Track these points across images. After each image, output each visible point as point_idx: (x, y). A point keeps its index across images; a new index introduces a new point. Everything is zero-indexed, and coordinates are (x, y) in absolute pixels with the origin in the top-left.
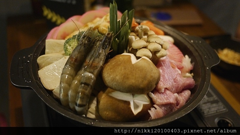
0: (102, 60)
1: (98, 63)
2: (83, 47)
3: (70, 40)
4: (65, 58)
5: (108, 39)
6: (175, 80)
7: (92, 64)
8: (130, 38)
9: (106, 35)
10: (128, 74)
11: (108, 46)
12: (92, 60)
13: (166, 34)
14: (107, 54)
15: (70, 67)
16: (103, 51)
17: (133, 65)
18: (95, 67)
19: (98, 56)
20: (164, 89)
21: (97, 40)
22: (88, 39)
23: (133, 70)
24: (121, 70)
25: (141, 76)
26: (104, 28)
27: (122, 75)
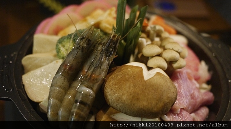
0: (105, 70)
1: (100, 75)
2: (80, 52)
3: (64, 39)
4: (57, 62)
5: (113, 43)
6: (192, 97)
7: (91, 76)
8: (140, 41)
9: (111, 38)
10: (138, 94)
11: (112, 53)
12: (92, 70)
13: (178, 33)
14: (111, 62)
15: (62, 76)
16: (106, 59)
17: (145, 82)
18: (95, 81)
19: (100, 65)
20: (179, 110)
21: (99, 42)
22: (87, 41)
23: (145, 89)
24: (130, 88)
25: (155, 97)
26: (108, 26)
27: (130, 95)
